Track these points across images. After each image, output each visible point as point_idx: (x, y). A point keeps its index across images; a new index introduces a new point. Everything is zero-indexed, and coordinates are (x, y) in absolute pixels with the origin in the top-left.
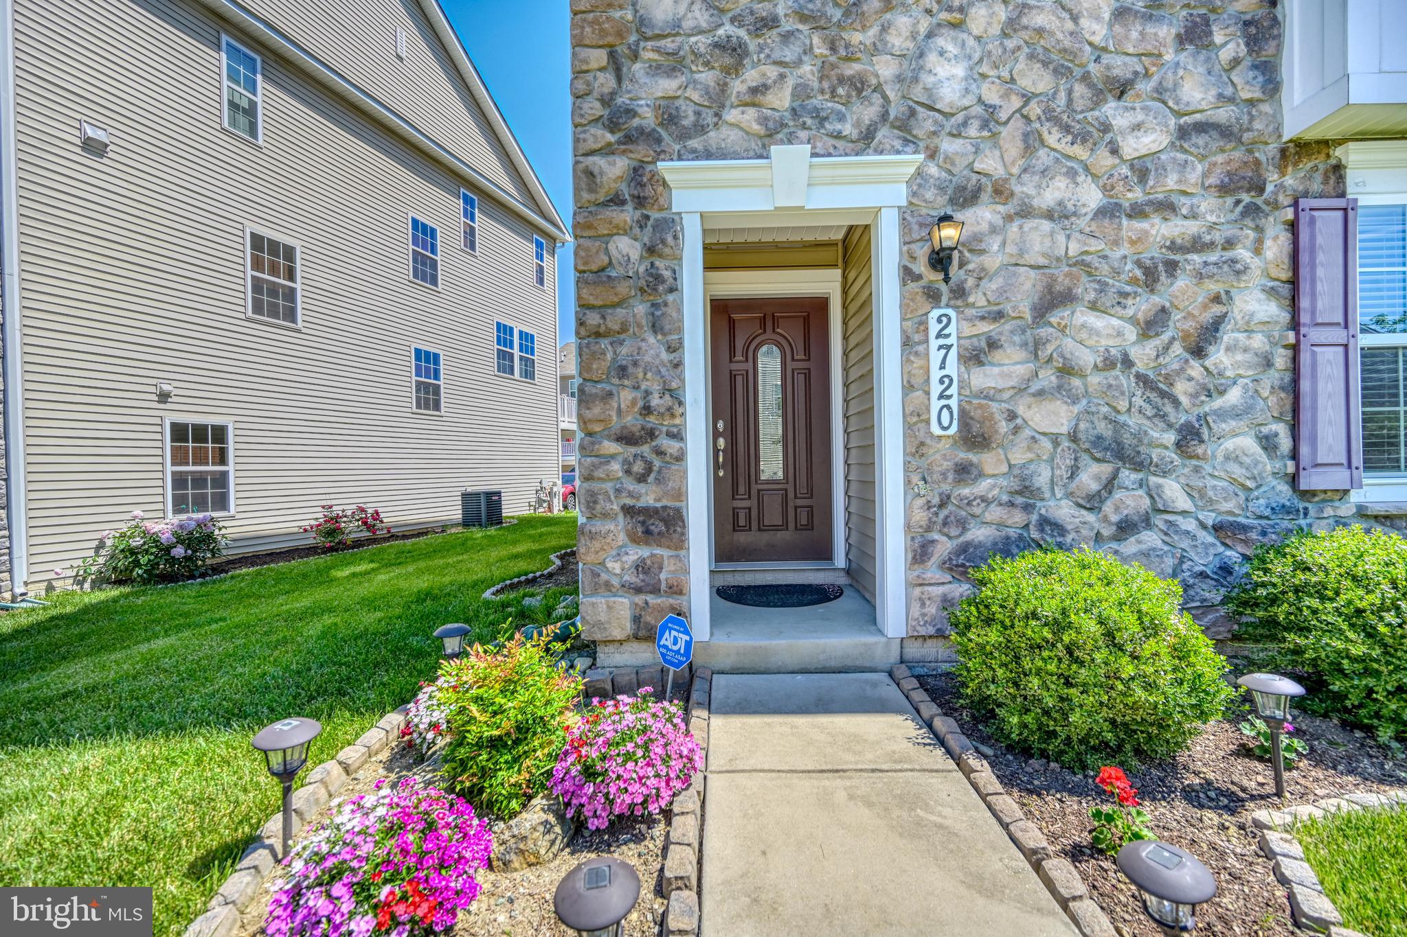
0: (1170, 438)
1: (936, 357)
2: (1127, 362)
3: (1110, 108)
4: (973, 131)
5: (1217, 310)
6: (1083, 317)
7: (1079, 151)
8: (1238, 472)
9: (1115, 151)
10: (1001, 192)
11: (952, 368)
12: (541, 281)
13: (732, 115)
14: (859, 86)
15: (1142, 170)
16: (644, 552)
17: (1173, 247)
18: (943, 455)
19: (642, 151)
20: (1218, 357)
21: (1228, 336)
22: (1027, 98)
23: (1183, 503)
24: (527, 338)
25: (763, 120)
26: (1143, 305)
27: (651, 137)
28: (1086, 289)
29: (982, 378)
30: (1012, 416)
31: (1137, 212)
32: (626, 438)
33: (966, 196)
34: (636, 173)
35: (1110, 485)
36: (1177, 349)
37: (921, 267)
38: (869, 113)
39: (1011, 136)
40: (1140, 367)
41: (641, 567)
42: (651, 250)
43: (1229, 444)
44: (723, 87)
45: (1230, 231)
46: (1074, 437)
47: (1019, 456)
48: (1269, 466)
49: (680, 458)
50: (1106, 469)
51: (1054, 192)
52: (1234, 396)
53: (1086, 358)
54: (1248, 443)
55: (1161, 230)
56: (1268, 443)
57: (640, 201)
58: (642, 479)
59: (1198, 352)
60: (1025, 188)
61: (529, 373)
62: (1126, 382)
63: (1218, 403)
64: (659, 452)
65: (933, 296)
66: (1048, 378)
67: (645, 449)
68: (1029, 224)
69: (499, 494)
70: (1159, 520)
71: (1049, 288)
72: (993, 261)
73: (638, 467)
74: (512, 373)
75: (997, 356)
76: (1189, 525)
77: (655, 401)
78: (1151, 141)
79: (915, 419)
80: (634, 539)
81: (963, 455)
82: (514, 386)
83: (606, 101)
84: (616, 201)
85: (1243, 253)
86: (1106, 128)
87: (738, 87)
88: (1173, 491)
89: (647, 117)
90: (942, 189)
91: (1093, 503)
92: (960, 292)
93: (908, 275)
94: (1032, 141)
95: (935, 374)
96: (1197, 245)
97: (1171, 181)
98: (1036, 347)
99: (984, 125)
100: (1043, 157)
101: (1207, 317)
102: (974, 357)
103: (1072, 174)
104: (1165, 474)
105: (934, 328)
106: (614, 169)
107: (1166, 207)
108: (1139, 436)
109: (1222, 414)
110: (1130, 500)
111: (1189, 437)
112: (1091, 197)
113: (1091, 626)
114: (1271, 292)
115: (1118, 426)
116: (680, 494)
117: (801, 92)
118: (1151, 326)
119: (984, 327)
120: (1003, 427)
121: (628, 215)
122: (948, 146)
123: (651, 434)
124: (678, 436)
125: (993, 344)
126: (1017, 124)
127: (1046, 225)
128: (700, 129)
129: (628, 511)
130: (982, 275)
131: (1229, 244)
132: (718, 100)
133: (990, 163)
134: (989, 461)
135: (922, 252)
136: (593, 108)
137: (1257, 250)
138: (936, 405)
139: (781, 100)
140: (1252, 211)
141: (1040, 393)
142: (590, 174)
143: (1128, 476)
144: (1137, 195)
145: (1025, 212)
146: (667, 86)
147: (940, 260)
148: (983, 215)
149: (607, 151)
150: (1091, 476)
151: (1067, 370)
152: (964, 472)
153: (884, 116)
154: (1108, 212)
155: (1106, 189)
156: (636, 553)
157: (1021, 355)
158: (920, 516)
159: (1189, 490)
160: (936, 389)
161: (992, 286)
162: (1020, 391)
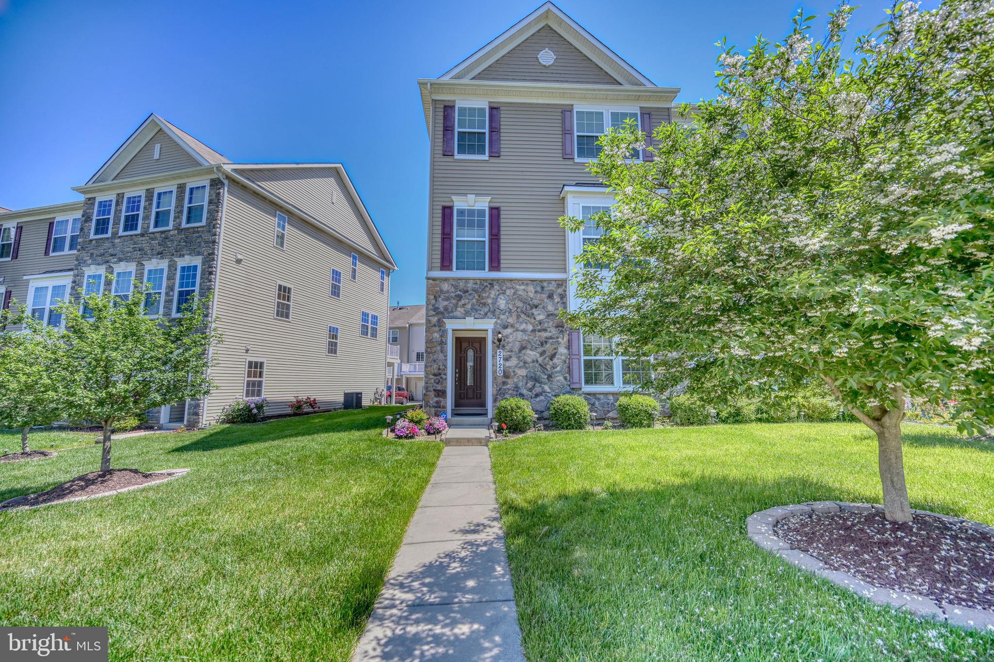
0: (546, 377)
1: (498, 359)
2: (537, 361)
3: (534, 310)
4: (507, 314)
5: (555, 351)
6: (529, 352)
7: (528, 318)
8: (559, 384)
9: (535, 319)
10: (512, 326)
11: (502, 362)
12: (382, 290)
13: (459, 309)
14: (484, 304)
15: (540, 323)
16: (438, 399)
17: (546, 338)
18: (500, 380)
19: (440, 316)
20: (555, 360)
21: (557, 356)
22: (518, 308)
23: (549, 390)
24: (375, 318)
25: (465, 311)
26: (540, 350)
27: (442, 313)
28: (529, 346)
29: (508, 364)
30: (514, 372)
31: (539, 331)
32: (435, 375)
33: (505, 327)
34: (439, 320)
35: (534, 386)
36: (547, 359)
37: (496, 341)
38: (486, 310)
39: (514, 315)
40: (540, 362)
41: (437, 402)
42: (441, 336)
43: (558, 378)
44: (457, 304)
45: (558, 335)
46: (526, 376)
47: (515, 380)
48: (565, 383)
49: (446, 379)
50: (533, 383)
51: (523, 326)
52: (558, 369)
53: (529, 360)
54: (561, 378)
55: (545, 335)
56: (565, 378)
57: (440, 326)
58: (438, 383)
59: (551, 360)
60: (517, 325)
61: (374, 335)
62: (537, 365)
63: (555, 370)
64: (442, 378)
65: (499, 347)
66: (521, 364)
67: (439, 377)
68: (518, 333)
69: (361, 393)
70: (544, 394)
71: (522, 346)
72: (510, 340)
73: (437, 381)
74: (367, 335)
75: (511, 359)
76: (550, 395)
77: (441, 367)
78: (541, 317)
79: (494, 372)
80: (436, 396)
81: (504, 380)
82: (368, 341)
83: (433, 306)
84: (435, 326)
85: (560, 340)
86: (533, 314)
87: (460, 303)
88: (546, 388)
89: (442, 309)
90: (500, 325)
91: (530, 390)
92: (504, 346)
93: (493, 342)
94: (518, 317)
95: (498, 363)
96: (551, 338)
97: (546, 325)
98: (519, 358)
99: (509, 313)
100: (521, 320)
101: (553, 352)
102: (506, 359)
103: (526, 323)
104: (545, 384)
105: (498, 354)
106: (434, 320)
107: (545, 330)
108: (540, 376)
109: (556, 372)
110: (538, 390)
111: (550, 377)
112: (530, 328)
113: (509, 408)
114: (566, 347)
115: (535, 374)
116: (446, 387)
117: (473, 305)
118: (542, 353)
119: (509, 353)
120: (512, 374)
121: (437, 329)
122: (502, 317)
123: (440, 374)
124: (445, 375)
125: (510, 357)
126: (516, 313)
127: (521, 333)
128: (452, 312)
129: (435, 390)
130: (508, 343)
131: (557, 338)
132: (456, 306)
133: (510, 320)
134: (509, 381)
135: (496, 338)
136: (431, 307)
137: (563, 339)
138: (498, 369)
139: (469, 306)
140: (562, 331)
141: (520, 367)
142: (429, 321)
143: (537, 385)
144: (539, 327)
145: (517, 330)
146: (446, 303)
147: (500, 340)
148: (509, 331)
149: (433, 315)
150: (530, 384)
151: (525, 363)
152: (504, 383)
153: (489, 310)
154: (533, 331)
155: (533, 326)
156: (436, 399)
157: (516, 359)
158: (495, 392)
159: (549, 387)
160: (498, 366)
161: (510, 345)
162: (516, 367)
